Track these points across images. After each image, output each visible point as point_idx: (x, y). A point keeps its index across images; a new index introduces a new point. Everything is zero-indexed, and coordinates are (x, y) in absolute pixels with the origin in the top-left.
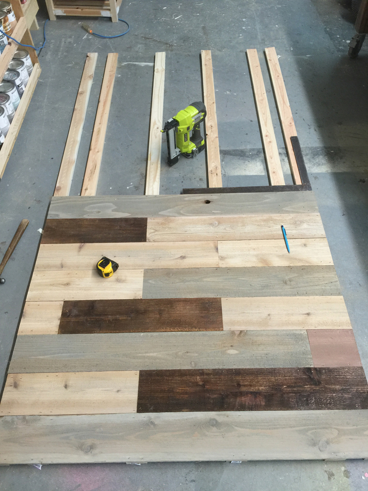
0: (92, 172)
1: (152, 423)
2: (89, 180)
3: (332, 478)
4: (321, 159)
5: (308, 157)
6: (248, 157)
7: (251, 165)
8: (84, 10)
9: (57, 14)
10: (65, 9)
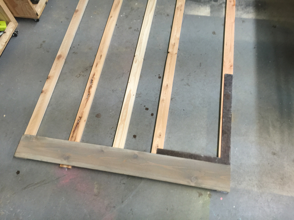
0: (117, 6)
2: (114, 11)
3: (201, 196)
4: (251, 9)
5: (242, 7)
6: (202, 3)
7: (202, 8)
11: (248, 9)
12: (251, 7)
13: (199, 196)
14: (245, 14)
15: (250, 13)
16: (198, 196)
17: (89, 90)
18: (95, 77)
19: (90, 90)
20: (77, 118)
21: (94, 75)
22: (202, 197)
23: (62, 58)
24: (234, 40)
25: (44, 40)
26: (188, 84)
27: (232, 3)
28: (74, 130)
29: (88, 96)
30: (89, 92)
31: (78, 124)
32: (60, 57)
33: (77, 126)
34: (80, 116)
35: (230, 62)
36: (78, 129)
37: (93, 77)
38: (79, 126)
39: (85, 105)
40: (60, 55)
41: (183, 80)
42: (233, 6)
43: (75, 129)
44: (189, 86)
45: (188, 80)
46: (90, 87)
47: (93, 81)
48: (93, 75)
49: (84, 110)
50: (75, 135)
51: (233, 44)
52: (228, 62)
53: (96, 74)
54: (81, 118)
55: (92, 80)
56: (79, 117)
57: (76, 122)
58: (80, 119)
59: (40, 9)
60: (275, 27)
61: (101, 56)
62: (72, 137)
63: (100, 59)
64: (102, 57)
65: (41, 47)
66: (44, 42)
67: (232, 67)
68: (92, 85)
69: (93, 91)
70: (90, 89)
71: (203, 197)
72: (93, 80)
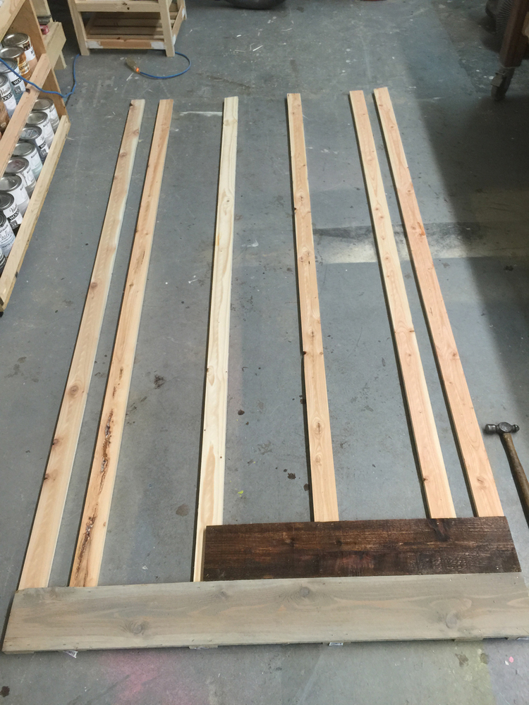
0: (140, 262)
1: (223, 594)
2: (135, 272)
3: (465, 665)
4: (454, 240)
5: (435, 237)
6: (353, 238)
7: (357, 249)
8: (127, 41)
9: (91, 47)
10: (102, 40)
11: (448, 241)
12: (453, 236)
13: (461, 664)
14: (445, 251)
15: (455, 247)
16: (458, 664)
17: (105, 451)
18: (114, 418)
19: (107, 450)
20: (85, 520)
21: (111, 415)
22: (468, 665)
23: (80, 392)
24: (443, 302)
25: (22, 356)
26: (367, 407)
27: (418, 231)
28: (82, 552)
29: (103, 465)
30: (105, 455)
31: (88, 535)
32: (75, 390)
33: (86, 540)
34: (92, 516)
35: (449, 346)
36: (90, 548)
37: (110, 420)
38: (91, 540)
39: (99, 487)
40: (74, 386)
41: (354, 400)
42: (421, 235)
43: (83, 548)
44: (372, 410)
45: (367, 398)
46: (107, 444)
47: (111, 430)
48: (108, 415)
49: (99, 500)
50: (84, 563)
51: (444, 310)
52: (446, 348)
53: (115, 411)
54: (93, 519)
55: (109, 428)
56: (90, 518)
57: (83, 531)
58: (91, 522)
59: (5, 290)
60: (509, 268)
61: (121, 370)
62: (78, 569)
63: (120, 377)
64: (124, 372)
65: (16, 373)
66: (22, 359)
67: (458, 357)
68: (109, 438)
69: (114, 450)
70: (106, 448)
71: (470, 663)
72: (111, 425)
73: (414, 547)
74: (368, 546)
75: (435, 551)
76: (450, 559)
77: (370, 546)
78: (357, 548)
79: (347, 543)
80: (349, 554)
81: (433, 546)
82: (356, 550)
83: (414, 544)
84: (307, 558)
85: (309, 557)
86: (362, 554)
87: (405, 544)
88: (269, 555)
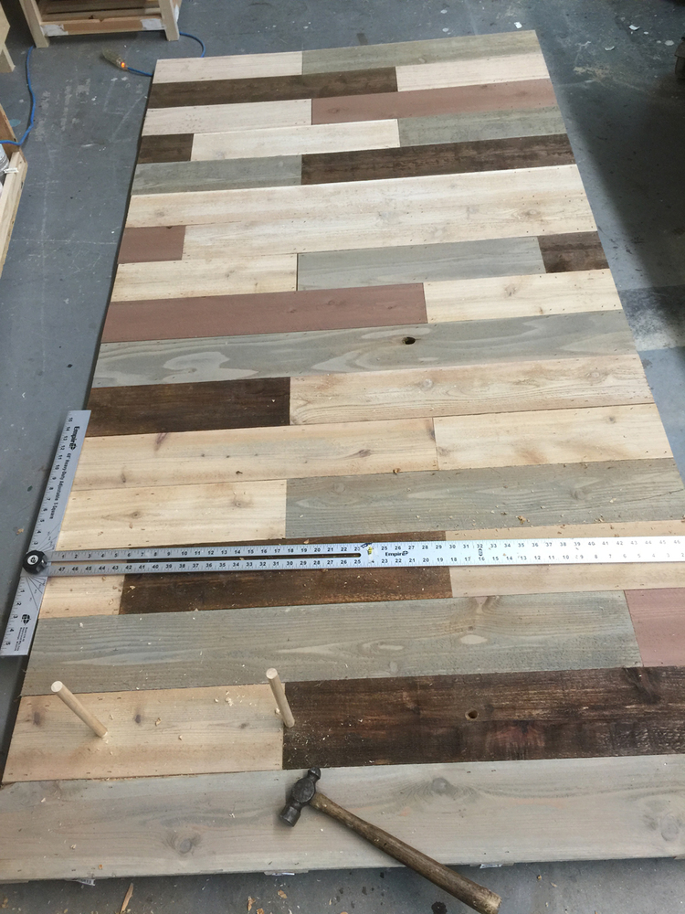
8: (105, 20)
9: (50, 34)
10: (66, 22)
73: (606, 713)
74: (535, 713)
75: (640, 719)
76: (662, 732)
77: (537, 712)
78: (517, 716)
79: (501, 708)
80: (507, 724)
81: (635, 712)
82: (516, 718)
83: (604, 708)
84: (441, 731)
85: (445, 729)
86: (524, 725)
87: (592, 708)
88: (382, 727)
